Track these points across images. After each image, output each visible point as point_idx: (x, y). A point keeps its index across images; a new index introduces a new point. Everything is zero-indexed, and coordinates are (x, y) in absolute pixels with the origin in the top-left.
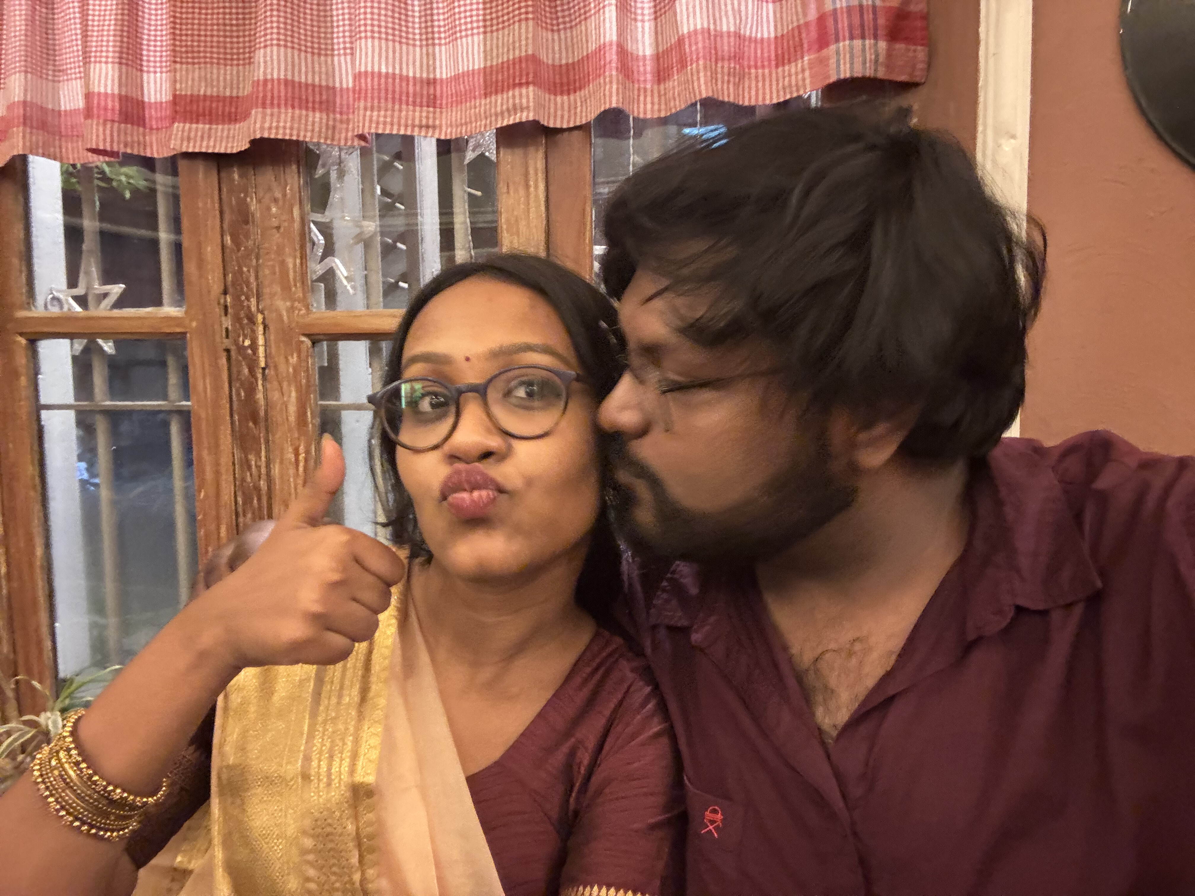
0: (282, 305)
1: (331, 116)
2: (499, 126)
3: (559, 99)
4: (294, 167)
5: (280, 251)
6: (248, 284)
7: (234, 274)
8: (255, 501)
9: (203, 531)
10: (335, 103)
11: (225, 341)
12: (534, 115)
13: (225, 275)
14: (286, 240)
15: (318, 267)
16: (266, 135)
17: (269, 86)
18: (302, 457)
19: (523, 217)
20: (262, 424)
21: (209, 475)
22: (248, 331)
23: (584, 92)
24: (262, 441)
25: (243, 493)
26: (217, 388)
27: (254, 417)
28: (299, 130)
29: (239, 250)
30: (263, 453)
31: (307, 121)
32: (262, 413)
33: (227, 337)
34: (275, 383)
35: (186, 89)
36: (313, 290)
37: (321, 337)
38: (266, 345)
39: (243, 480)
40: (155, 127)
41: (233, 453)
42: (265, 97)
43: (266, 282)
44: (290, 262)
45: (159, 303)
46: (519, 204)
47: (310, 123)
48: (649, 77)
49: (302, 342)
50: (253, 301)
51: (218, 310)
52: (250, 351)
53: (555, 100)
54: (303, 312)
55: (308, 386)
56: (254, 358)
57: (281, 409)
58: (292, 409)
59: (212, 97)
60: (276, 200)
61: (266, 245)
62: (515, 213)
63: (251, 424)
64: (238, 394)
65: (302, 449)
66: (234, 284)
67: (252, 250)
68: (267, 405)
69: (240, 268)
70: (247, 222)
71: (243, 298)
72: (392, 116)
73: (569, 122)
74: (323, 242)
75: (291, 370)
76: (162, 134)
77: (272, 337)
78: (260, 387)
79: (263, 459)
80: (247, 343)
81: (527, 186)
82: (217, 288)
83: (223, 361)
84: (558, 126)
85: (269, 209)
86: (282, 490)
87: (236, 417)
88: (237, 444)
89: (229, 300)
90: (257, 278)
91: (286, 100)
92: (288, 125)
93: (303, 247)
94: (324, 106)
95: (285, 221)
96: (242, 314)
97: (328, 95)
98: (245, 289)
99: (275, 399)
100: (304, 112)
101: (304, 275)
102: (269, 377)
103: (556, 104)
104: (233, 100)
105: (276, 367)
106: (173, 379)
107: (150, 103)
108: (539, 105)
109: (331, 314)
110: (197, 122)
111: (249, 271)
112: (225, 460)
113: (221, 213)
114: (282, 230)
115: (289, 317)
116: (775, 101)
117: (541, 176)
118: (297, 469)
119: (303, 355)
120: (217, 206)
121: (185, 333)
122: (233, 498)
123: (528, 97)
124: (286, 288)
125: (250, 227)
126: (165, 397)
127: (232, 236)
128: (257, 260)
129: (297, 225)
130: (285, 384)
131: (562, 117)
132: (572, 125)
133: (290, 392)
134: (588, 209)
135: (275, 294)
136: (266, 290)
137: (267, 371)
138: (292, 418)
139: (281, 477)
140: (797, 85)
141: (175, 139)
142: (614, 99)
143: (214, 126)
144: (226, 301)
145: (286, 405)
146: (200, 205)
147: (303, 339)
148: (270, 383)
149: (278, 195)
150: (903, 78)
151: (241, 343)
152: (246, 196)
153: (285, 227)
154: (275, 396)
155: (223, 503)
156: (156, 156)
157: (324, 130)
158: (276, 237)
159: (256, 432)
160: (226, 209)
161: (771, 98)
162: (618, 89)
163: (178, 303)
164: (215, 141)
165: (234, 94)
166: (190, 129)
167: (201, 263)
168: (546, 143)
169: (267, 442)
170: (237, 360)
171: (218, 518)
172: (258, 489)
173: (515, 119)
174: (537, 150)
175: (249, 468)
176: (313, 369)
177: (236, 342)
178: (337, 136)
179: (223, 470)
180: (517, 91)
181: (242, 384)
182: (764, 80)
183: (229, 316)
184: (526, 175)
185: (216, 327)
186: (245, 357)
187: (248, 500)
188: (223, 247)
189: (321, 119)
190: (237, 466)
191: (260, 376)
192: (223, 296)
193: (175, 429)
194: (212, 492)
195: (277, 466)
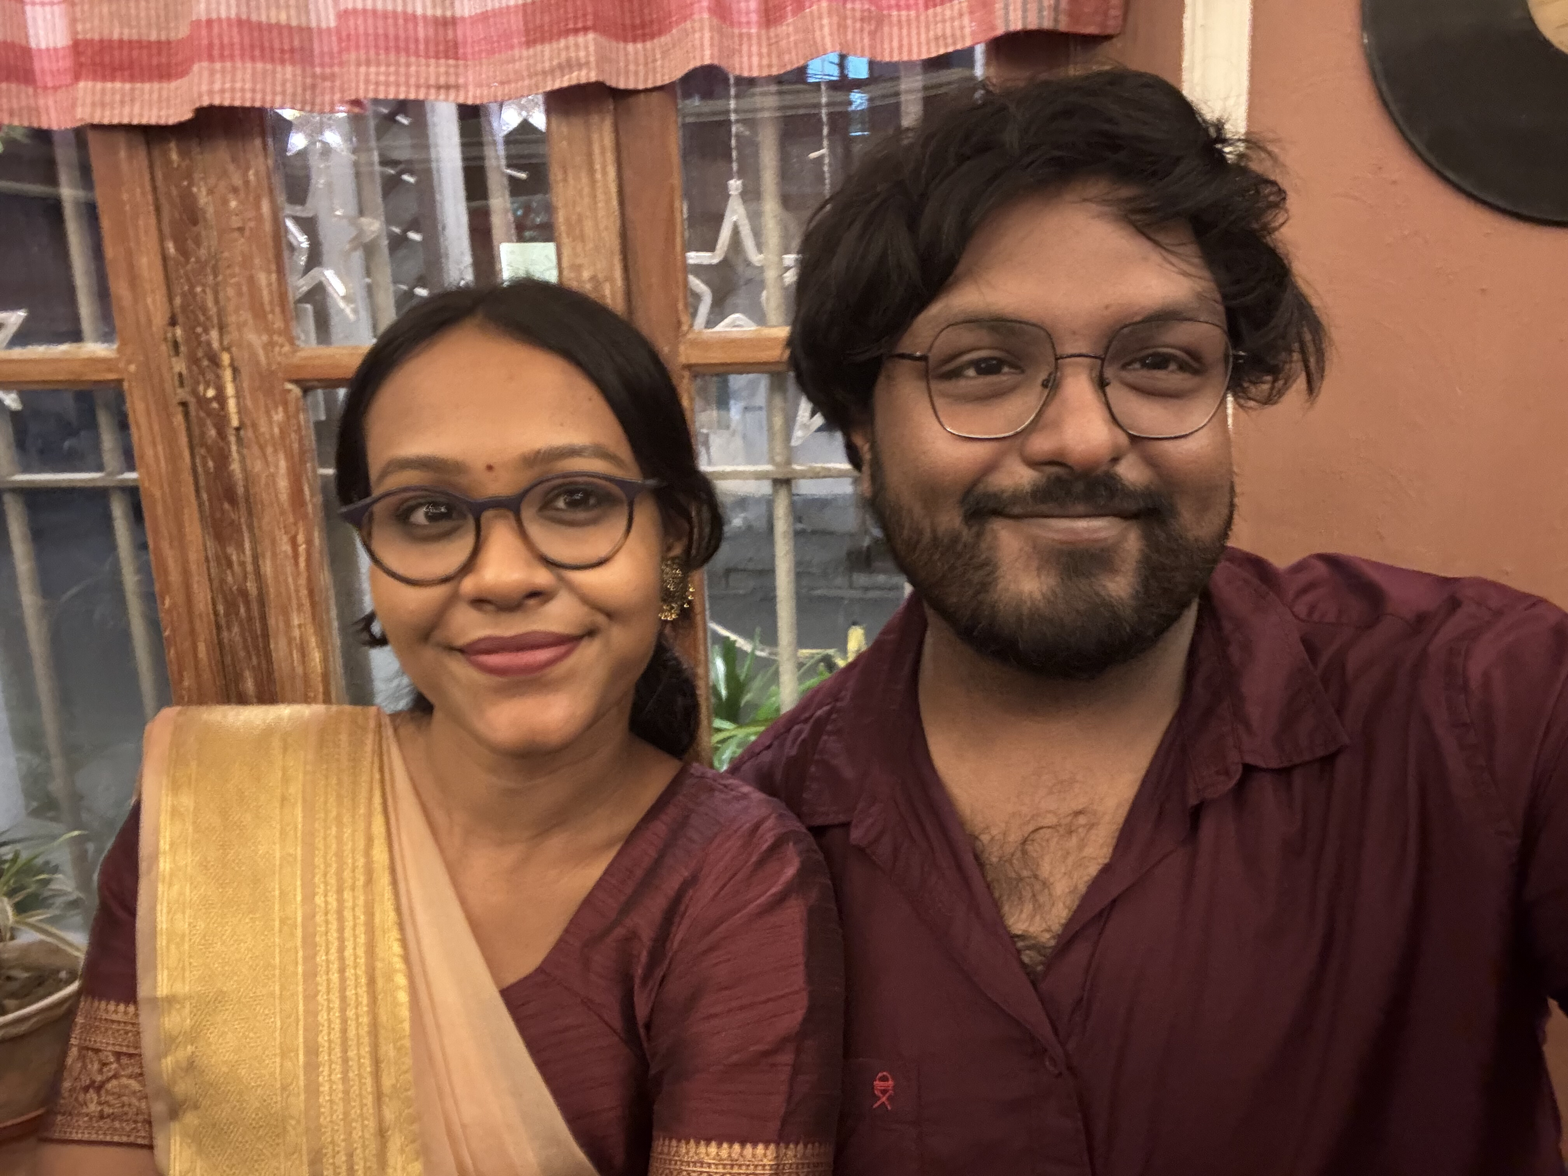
0: (255, 339)
1: (308, 69)
2: (549, 89)
3: (630, 47)
4: (258, 142)
5: (246, 262)
6: (204, 310)
7: (184, 295)
8: (242, 610)
9: (172, 652)
10: (312, 51)
11: (179, 391)
12: (597, 75)
13: (171, 300)
14: (254, 247)
15: (302, 282)
16: (217, 102)
17: (216, 30)
18: (302, 548)
19: (588, 213)
20: (242, 505)
21: (175, 577)
22: (210, 376)
23: (664, 39)
24: (244, 528)
25: (225, 598)
26: (173, 458)
27: (230, 495)
28: (264, 92)
29: (187, 261)
30: (247, 545)
31: (274, 78)
32: (240, 490)
33: (182, 384)
34: (256, 450)
35: (91, 31)
36: (298, 316)
37: (316, 383)
38: (238, 396)
39: (223, 581)
40: (50, 84)
41: (205, 545)
42: (211, 46)
43: (231, 307)
44: (262, 278)
45: (76, 336)
46: (581, 197)
47: (278, 83)
48: (754, 17)
49: (289, 391)
50: (214, 334)
51: (164, 349)
52: (215, 405)
53: (625, 49)
54: (287, 348)
55: (302, 452)
56: (222, 413)
57: (267, 484)
58: (283, 484)
59: (130, 42)
60: (235, 190)
61: (226, 254)
62: (578, 209)
63: (226, 506)
64: (205, 465)
65: (301, 538)
66: (184, 307)
67: (207, 262)
68: (246, 479)
69: (192, 287)
70: (195, 222)
71: (199, 330)
72: (397, 73)
73: (646, 80)
74: (305, 245)
75: (276, 430)
76: (61, 95)
77: (245, 385)
78: (235, 455)
79: (248, 552)
80: (211, 393)
81: (591, 171)
82: (160, 319)
83: (179, 419)
84: (631, 86)
85: (225, 202)
86: (279, 594)
87: (205, 496)
88: (209, 533)
89: (179, 332)
90: (217, 301)
91: (242, 48)
92: (248, 86)
93: (278, 257)
94: (297, 56)
95: (250, 219)
96: (200, 354)
97: (302, 41)
98: (202, 318)
99: (256, 470)
100: (269, 66)
101: (283, 296)
102: (245, 441)
103: (626, 55)
104: (162, 46)
105: (254, 426)
106: (108, 440)
107: (40, 50)
108: (602, 59)
109: (325, 351)
110: (113, 79)
111: (204, 291)
112: (194, 556)
113: (158, 209)
114: (247, 233)
115: (267, 357)
116: (924, 56)
117: (610, 156)
118: (296, 564)
119: (292, 408)
120: (150, 198)
121: (120, 382)
122: (210, 606)
123: (586, 48)
124: (259, 313)
125: (200, 228)
126: (100, 468)
127: (176, 242)
128: (216, 276)
129: (268, 227)
130: (269, 450)
131: (636, 73)
132: (650, 85)
133: (278, 461)
134: (677, 204)
135: (245, 323)
136: (232, 319)
137: (242, 432)
138: (284, 497)
139: (276, 578)
140: (953, 35)
141: (83, 105)
142: (707, 53)
143: (138, 85)
144: (174, 335)
145: (273, 477)
146: (125, 197)
147: (289, 386)
148: (248, 447)
149: (237, 181)
150: (1091, 30)
151: (202, 394)
152: (191, 184)
153: (251, 229)
154: (258, 466)
155: (197, 613)
156: (55, 127)
157: (299, 90)
158: (241, 244)
159: (233, 516)
160: (163, 201)
161: (919, 52)
162: (712, 38)
163: (106, 337)
164: (142, 107)
165: (163, 38)
166: (103, 91)
167: (134, 280)
168: (615, 109)
169: (251, 528)
170: (198, 417)
171: (192, 632)
172: (244, 593)
173: (570, 79)
174: (603, 120)
175: (230, 564)
176: (307, 428)
177: (194, 392)
178: (318, 100)
179: (193, 567)
180: (571, 39)
181: (209, 449)
182: (909, 25)
183: (181, 355)
184: (590, 155)
185: (165, 370)
186: (209, 413)
187: (231, 607)
188: (165, 258)
189: (294, 76)
190: (212, 564)
191: (232, 439)
192: (170, 328)
193: (118, 510)
194: (181, 599)
195: (268, 563)
